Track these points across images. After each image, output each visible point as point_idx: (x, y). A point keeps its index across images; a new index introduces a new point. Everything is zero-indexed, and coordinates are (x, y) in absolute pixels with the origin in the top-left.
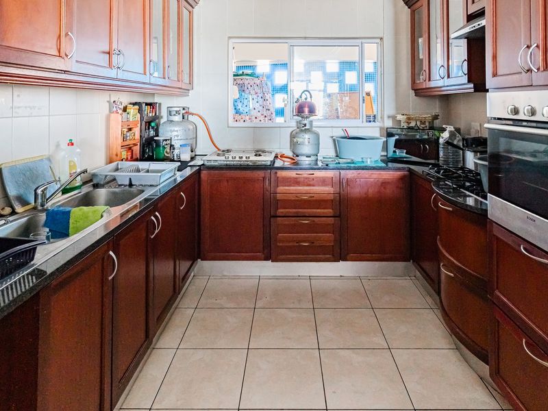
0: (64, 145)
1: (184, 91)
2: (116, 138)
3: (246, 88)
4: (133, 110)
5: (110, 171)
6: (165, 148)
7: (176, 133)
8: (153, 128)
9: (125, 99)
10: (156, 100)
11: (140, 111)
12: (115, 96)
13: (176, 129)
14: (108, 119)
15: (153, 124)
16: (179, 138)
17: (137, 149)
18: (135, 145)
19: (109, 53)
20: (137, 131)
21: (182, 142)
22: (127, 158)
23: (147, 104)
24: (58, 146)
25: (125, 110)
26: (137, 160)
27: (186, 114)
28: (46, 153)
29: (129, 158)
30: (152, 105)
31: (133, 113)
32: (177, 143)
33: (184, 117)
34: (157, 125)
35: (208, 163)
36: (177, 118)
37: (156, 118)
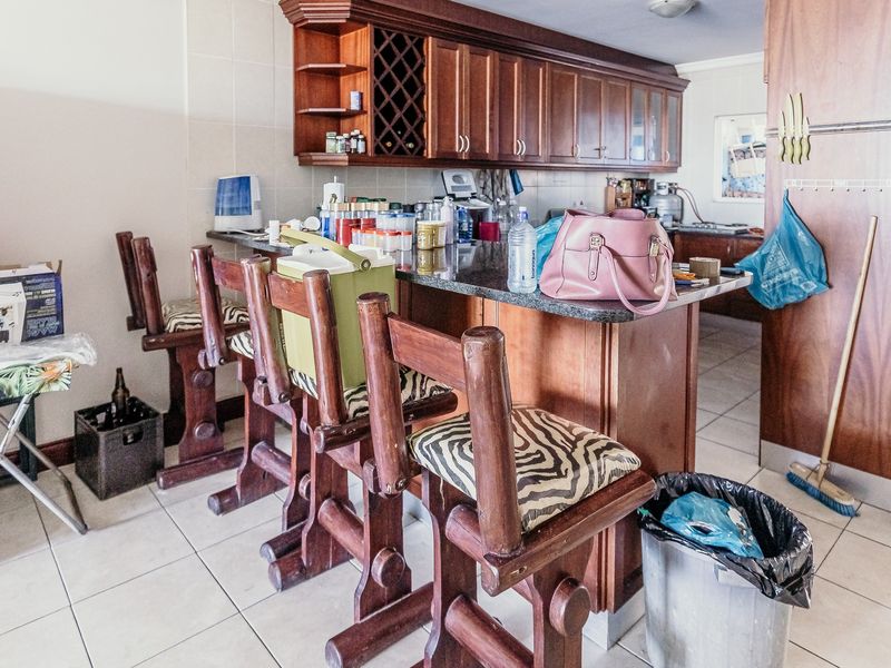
1: (673, 169)
2: (612, 205)
4: (625, 185)
7: (661, 205)
8: (645, 200)
9: (619, 176)
10: (651, 177)
11: (632, 185)
12: (611, 175)
13: (661, 201)
14: (607, 190)
15: (645, 197)
16: (664, 208)
19: (599, 150)
20: (628, 200)
21: (666, 213)
23: (638, 180)
25: (619, 183)
27: (673, 190)
30: (644, 181)
31: (625, 188)
32: (661, 213)
33: (670, 191)
34: (648, 198)
35: (681, 230)
36: (664, 192)
37: (649, 192)
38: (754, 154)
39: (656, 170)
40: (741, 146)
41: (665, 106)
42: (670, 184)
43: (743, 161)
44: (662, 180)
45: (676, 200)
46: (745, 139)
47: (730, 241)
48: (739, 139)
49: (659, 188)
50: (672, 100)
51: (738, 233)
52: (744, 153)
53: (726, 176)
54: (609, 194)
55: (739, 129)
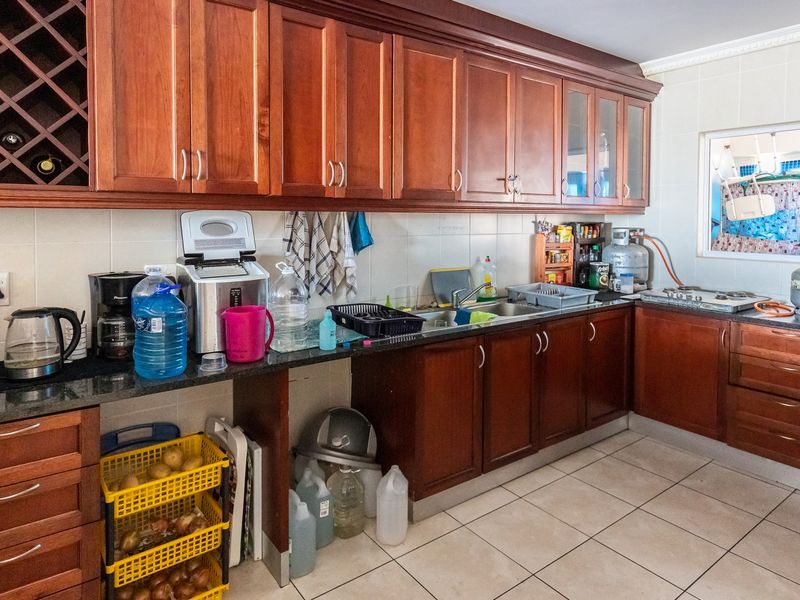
0: (483, 261)
1: (637, 210)
2: (541, 260)
3: (790, 198)
4: (563, 232)
5: (531, 291)
6: (600, 275)
7: (618, 260)
8: (594, 252)
9: (554, 220)
11: (573, 232)
13: (618, 254)
14: (533, 239)
15: (595, 248)
16: (622, 265)
17: (570, 273)
18: (568, 268)
19: (504, 180)
20: (570, 253)
21: (624, 271)
22: (557, 282)
23: (583, 225)
24: (478, 261)
25: (555, 230)
26: (569, 285)
27: (636, 239)
28: (466, 266)
29: (560, 281)
30: (593, 226)
31: (565, 234)
32: (618, 271)
33: (632, 241)
34: (601, 249)
35: (646, 299)
36: (622, 242)
37: (600, 240)
38: (758, 189)
39: (611, 211)
40: (738, 178)
41: (623, 121)
42: (634, 230)
43: (742, 198)
44: (622, 223)
45: (641, 253)
46: (745, 170)
47: (725, 323)
48: (737, 172)
49: (618, 236)
50: (635, 112)
51: (738, 311)
52: (744, 188)
53: (719, 218)
54: (538, 244)
55: (735, 158)
